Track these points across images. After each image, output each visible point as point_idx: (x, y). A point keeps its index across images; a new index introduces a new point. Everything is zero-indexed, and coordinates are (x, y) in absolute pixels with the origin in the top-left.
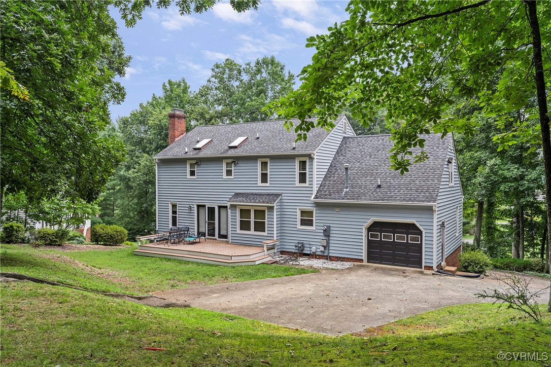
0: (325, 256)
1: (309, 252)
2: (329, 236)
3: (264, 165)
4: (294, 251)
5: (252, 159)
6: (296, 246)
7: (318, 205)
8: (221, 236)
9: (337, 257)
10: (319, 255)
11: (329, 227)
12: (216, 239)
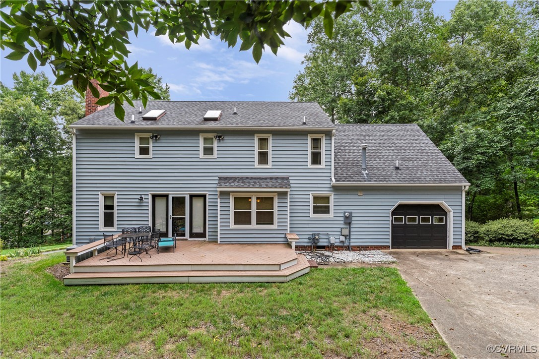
0: (346, 247)
1: (326, 244)
2: (350, 224)
3: (263, 142)
4: (305, 244)
5: (248, 133)
6: (309, 239)
7: (336, 189)
8: (192, 235)
9: (358, 247)
10: (337, 247)
11: (351, 213)
12: (187, 240)
